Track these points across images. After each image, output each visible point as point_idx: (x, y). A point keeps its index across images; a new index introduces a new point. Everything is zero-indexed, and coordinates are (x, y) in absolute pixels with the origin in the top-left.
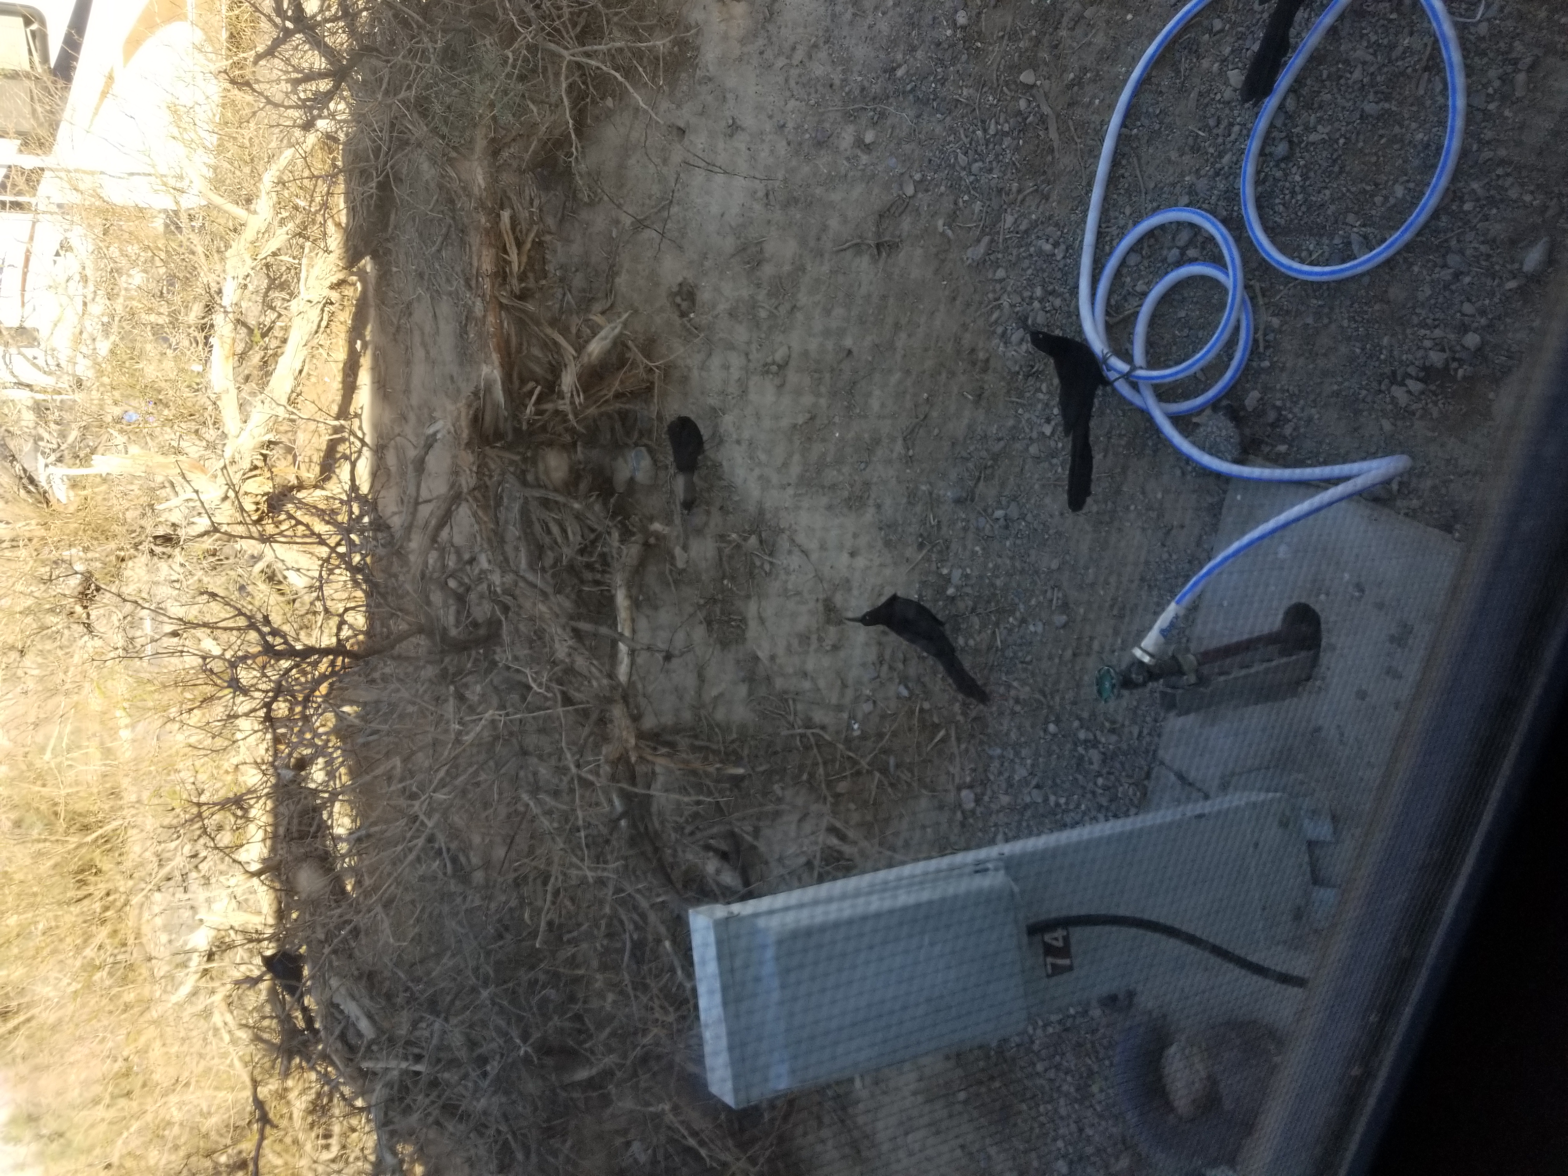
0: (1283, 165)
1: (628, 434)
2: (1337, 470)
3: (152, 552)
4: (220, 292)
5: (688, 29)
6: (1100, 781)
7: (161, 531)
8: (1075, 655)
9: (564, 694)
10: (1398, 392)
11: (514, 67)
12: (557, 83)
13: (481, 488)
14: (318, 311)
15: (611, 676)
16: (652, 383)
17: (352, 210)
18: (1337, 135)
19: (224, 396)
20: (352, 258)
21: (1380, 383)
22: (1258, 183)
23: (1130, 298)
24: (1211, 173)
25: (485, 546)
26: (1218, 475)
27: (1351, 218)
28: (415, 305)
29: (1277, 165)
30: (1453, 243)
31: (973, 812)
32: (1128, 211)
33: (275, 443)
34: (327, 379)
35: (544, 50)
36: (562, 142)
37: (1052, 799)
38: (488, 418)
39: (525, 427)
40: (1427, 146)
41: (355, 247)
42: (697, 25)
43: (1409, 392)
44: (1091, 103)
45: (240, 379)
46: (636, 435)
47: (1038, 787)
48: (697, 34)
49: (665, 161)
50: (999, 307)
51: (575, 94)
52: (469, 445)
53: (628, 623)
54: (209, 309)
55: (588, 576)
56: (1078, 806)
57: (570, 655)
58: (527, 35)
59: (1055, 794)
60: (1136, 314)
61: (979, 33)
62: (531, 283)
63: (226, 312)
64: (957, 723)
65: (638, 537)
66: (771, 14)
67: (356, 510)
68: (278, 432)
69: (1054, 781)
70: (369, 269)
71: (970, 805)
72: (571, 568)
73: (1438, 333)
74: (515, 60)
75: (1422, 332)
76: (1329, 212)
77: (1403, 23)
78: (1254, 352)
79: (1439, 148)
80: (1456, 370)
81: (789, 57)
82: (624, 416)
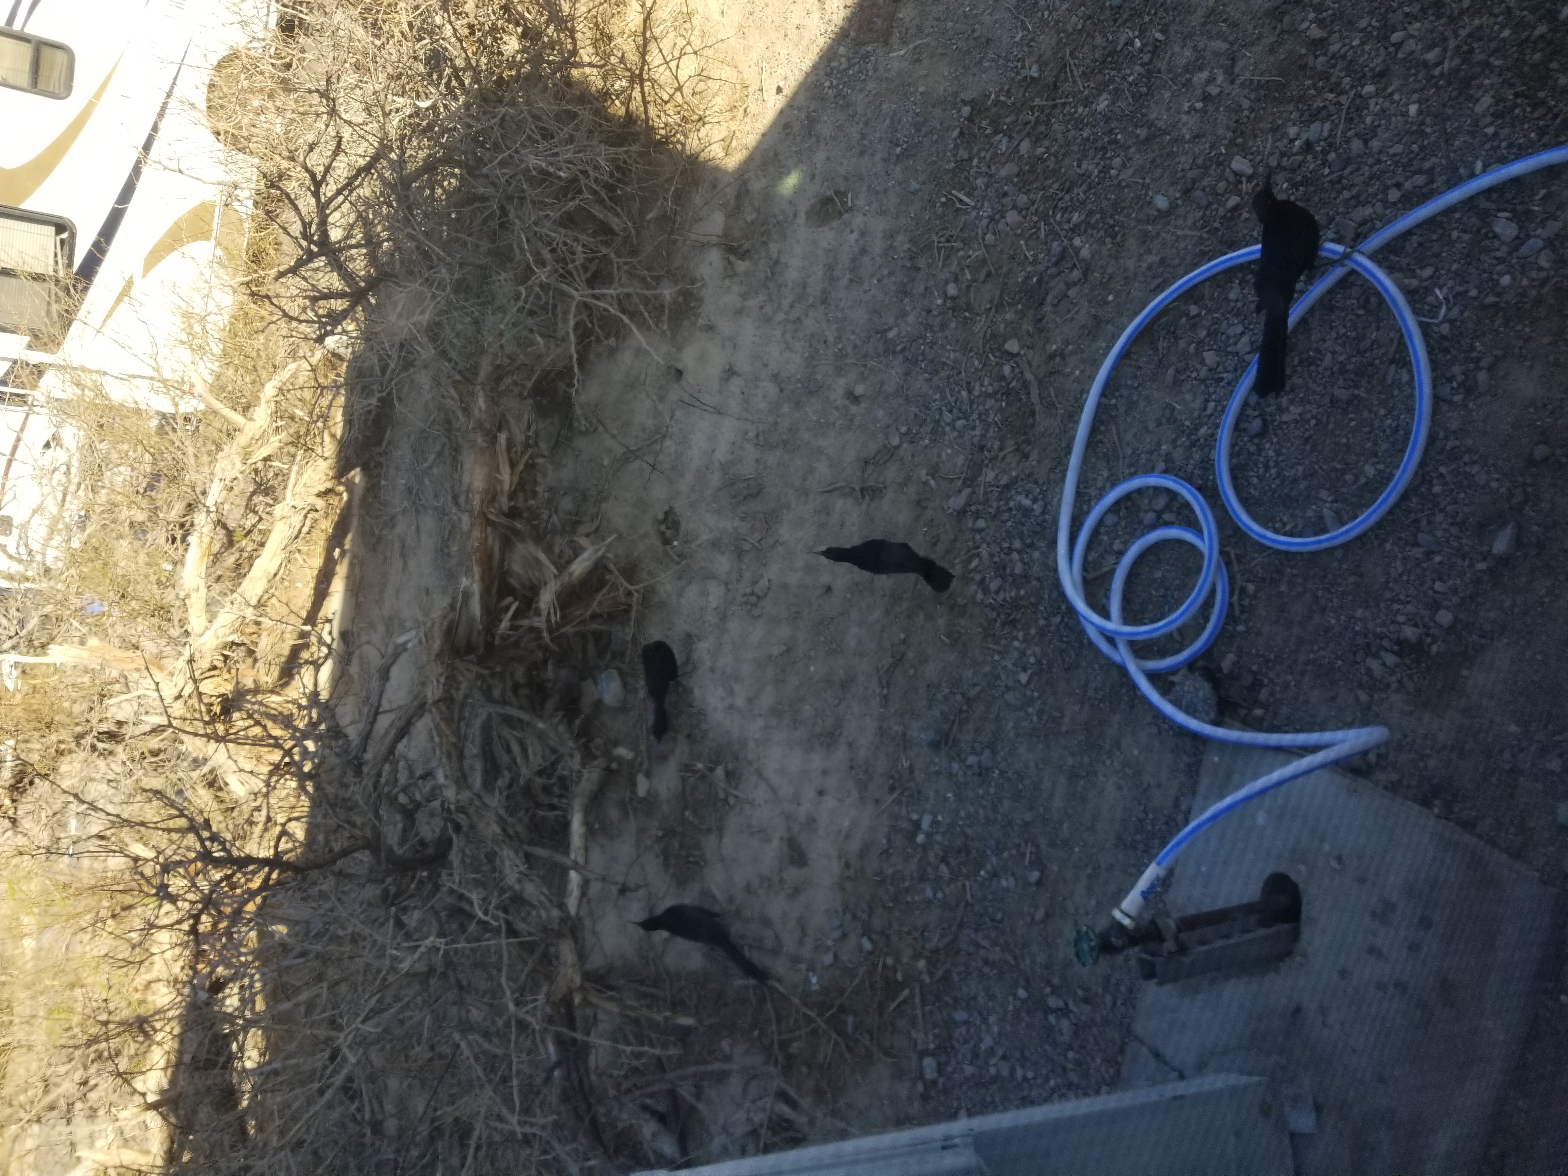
0: (1256, 441)
1: (601, 655)
2: (1313, 738)
3: (94, 748)
4: (204, 493)
5: (693, 281)
6: (1071, 1055)
7: (104, 728)
8: (1047, 915)
9: (508, 923)
10: (1374, 664)
11: (526, 302)
12: (565, 321)
13: (447, 700)
14: (301, 517)
15: (562, 906)
16: (630, 606)
17: (349, 422)
18: (1309, 416)
19: (194, 596)
20: (341, 470)
21: (1355, 654)
22: (1232, 456)
23: (1106, 556)
24: (1187, 443)
25: (444, 760)
26: (1196, 737)
27: (1323, 494)
28: (400, 517)
29: (1251, 441)
30: (1424, 523)
31: (934, 1082)
32: (1105, 473)
33: (238, 645)
34: (299, 585)
35: (556, 290)
36: (566, 374)
37: (1019, 1073)
38: (462, 631)
39: (497, 641)
40: (1396, 431)
41: (347, 459)
42: (703, 279)
43: (1384, 664)
44: (1071, 373)
45: (212, 578)
46: (608, 656)
47: (1004, 1058)
48: (702, 287)
49: (661, 399)
50: (978, 555)
51: (580, 331)
52: (439, 655)
53: (582, 851)
54: (190, 507)
55: (544, 799)
56: (1047, 1080)
57: (519, 881)
58: (542, 275)
59: (1023, 1066)
60: (1112, 572)
61: (968, 304)
62: (521, 503)
63: (208, 512)
64: (922, 982)
65: (600, 762)
66: (773, 274)
67: (314, 715)
68: (242, 634)
69: (1022, 1053)
70: (357, 480)
71: (930, 1073)
72: (527, 789)
73: (1410, 607)
74: (528, 296)
75: (1396, 606)
76: (1302, 487)
77: (1370, 319)
78: (1230, 617)
79: (1408, 433)
80: (1429, 645)
81: (787, 313)
82: (598, 636)
